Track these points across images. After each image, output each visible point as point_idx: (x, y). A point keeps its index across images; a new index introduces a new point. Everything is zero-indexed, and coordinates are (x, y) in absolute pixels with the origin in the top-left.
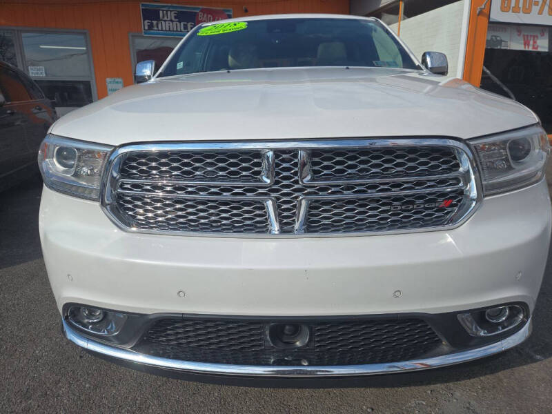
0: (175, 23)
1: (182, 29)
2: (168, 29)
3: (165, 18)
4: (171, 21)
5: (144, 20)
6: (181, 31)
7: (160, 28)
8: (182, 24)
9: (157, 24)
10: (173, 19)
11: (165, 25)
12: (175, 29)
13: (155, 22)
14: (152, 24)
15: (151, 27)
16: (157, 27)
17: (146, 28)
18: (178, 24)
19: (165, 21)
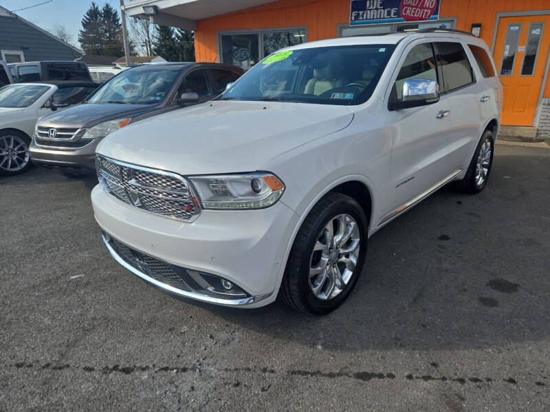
0: (379, 11)
1: (386, 16)
2: (372, 17)
3: (371, 8)
4: (377, 9)
5: (352, 12)
6: (384, 18)
7: (365, 18)
8: (386, 10)
9: (363, 14)
10: (379, 7)
11: (370, 14)
12: (378, 17)
13: (361, 13)
14: (358, 14)
15: (357, 17)
16: (363, 17)
17: (353, 19)
18: (382, 11)
19: (370, 10)
